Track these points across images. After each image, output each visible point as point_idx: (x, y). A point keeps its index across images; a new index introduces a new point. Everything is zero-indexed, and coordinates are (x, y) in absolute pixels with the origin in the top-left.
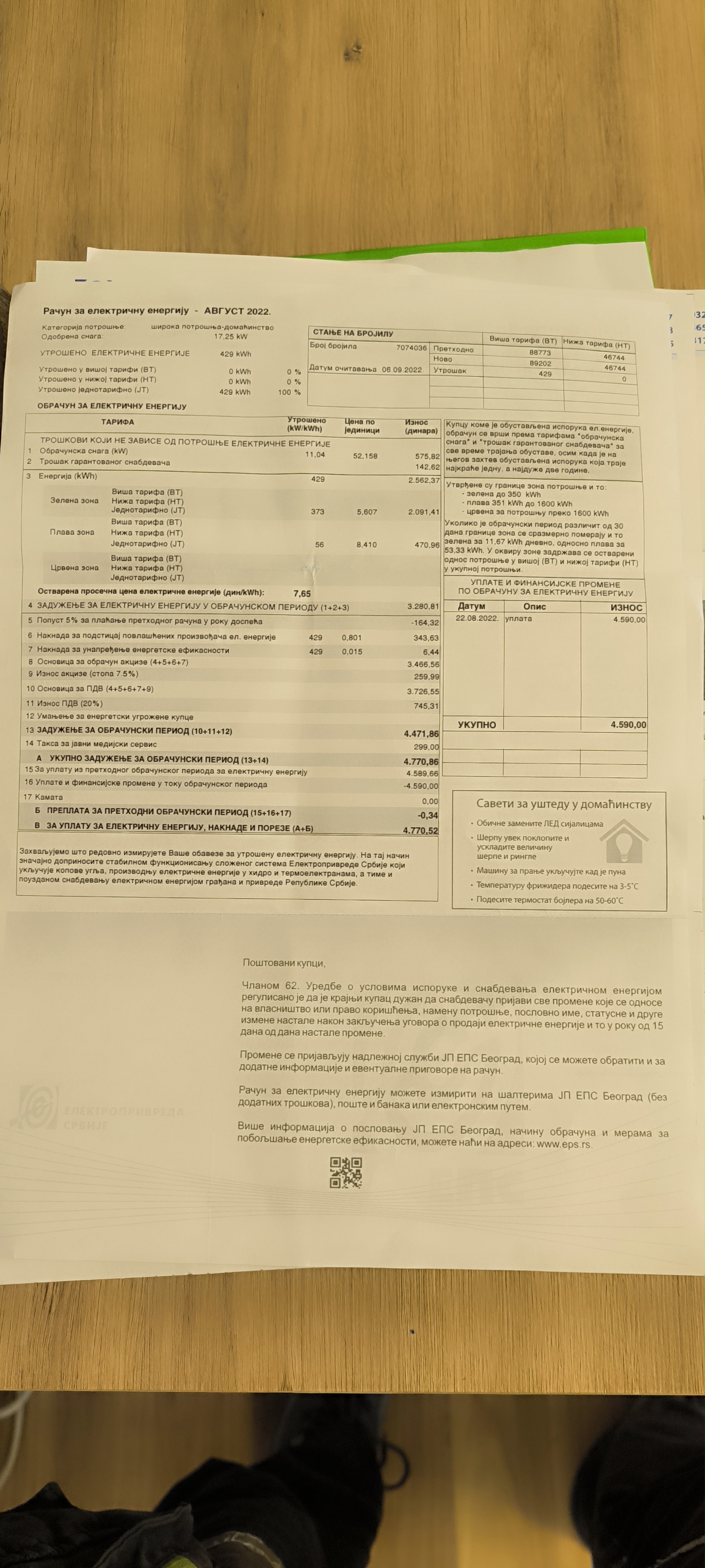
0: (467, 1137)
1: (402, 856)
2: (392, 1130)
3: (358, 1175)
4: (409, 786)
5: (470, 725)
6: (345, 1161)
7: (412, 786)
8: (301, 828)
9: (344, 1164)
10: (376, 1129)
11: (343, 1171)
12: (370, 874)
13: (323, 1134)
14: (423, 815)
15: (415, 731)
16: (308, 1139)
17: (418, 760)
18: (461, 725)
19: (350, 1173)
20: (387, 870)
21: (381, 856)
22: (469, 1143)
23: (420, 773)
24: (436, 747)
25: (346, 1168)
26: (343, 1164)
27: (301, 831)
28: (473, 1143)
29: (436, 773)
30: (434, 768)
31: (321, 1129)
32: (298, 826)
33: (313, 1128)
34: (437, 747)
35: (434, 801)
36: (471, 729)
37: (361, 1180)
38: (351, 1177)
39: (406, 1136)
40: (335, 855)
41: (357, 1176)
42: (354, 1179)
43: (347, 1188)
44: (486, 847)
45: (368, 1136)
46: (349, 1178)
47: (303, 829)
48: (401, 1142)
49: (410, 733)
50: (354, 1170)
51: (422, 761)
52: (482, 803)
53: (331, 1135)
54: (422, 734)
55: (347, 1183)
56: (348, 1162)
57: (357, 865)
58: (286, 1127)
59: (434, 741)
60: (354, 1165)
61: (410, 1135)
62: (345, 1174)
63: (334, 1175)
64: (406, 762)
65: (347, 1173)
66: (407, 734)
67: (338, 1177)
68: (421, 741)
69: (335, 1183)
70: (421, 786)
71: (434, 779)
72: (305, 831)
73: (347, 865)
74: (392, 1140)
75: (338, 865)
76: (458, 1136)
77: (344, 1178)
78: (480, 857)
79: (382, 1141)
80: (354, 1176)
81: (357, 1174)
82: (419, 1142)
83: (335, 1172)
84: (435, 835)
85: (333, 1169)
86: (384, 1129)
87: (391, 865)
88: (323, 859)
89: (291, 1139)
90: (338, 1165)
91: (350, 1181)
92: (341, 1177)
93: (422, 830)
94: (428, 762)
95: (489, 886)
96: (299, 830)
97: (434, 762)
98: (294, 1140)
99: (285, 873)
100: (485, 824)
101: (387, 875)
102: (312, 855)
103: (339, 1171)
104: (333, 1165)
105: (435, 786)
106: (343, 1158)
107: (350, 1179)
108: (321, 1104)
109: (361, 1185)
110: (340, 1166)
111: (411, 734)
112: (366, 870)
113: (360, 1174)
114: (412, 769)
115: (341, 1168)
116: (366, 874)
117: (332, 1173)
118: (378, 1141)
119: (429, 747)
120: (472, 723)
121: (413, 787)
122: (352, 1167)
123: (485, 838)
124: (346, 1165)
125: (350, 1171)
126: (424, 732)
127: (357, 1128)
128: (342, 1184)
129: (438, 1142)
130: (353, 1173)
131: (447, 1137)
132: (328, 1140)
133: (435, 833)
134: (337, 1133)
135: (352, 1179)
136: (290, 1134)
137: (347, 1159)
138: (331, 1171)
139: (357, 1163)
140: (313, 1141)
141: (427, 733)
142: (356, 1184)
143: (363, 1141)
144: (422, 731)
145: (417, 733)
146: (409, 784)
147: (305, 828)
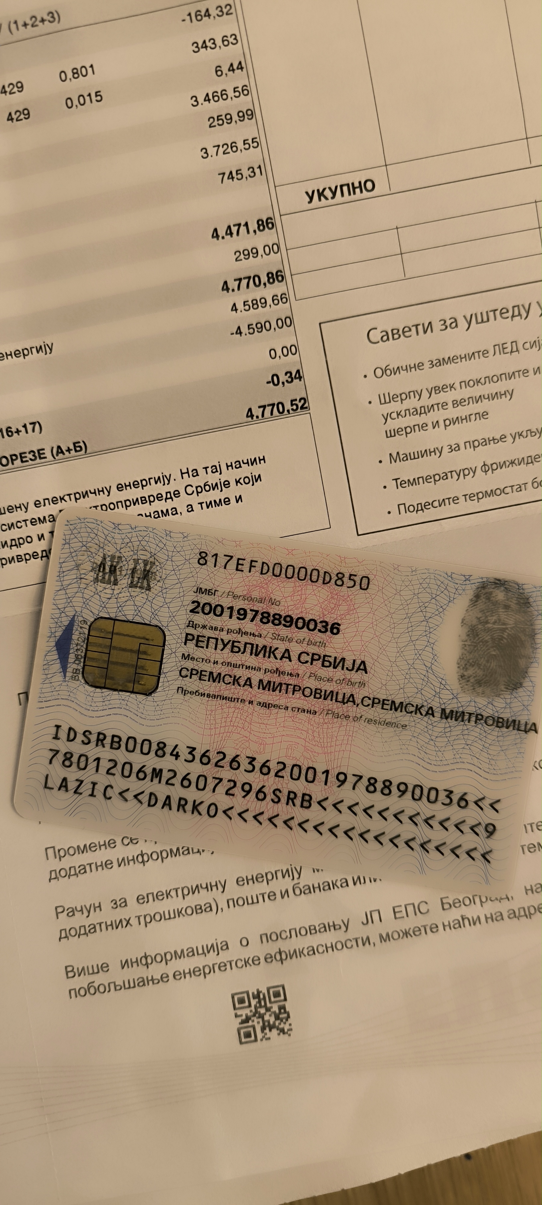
0: (455, 914)
1: (253, 462)
2: (326, 928)
3: (283, 1014)
4: (239, 331)
5: (328, 193)
6: (257, 996)
7: (244, 330)
8: (64, 449)
9: (257, 1000)
10: (298, 933)
11: (256, 1012)
12: (204, 505)
13: (212, 958)
14: (274, 380)
15: (229, 227)
16: (187, 971)
17: (246, 280)
18: (311, 198)
19: (268, 1014)
20: (232, 492)
21: (216, 469)
22: (459, 924)
23: (255, 304)
24: (273, 248)
25: (261, 1006)
26: (254, 1002)
27: (67, 453)
28: (466, 922)
29: (283, 298)
30: (278, 288)
31: (206, 951)
32: (59, 447)
33: (193, 952)
34: (275, 247)
35: (289, 350)
36: (330, 201)
37: (290, 1021)
38: (272, 1020)
39: (351, 934)
40: (136, 484)
41: (281, 1016)
42: (277, 1023)
43: (269, 1039)
44: (398, 414)
45: (288, 946)
46: (269, 1022)
47: (69, 450)
48: (344, 945)
49: (222, 232)
50: (275, 1008)
51: (254, 280)
52: (376, 336)
53: (224, 957)
54: (243, 229)
55: (267, 1030)
56: (261, 996)
57: (177, 494)
58: (146, 960)
59: (268, 237)
60: (273, 999)
61: (357, 931)
62: (262, 1016)
63: (243, 1022)
64: (226, 287)
65: (265, 1014)
66: (215, 234)
67: (250, 1023)
68: (244, 241)
69: (248, 1035)
70: (261, 327)
71: (282, 310)
72: (73, 452)
73: (159, 497)
74: (329, 945)
75: (143, 500)
76: (438, 916)
77: (261, 1024)
78: (390, 434)
79: (313, 951)
80: (277, 1017)
81: (280, 1013)
82: (375, 939)
83: (244, 1017)
84: (305, 411)
85: (239, 1012)
86: (311, 930)
87: (238, 482)
88: (116, 496)
89: (159, 978)
90: (247, 1004)
91: (271, 1028)
92: (255, 1023)
93: (278, 408)
94: (264, 279)
95: (414, 482)
96: (62, 452)
97: (275, 277)
98: (164, 978)
100: (388, 372)
101: (233, 501)
102: (95, 493)
103: (249, 1014)
104: (237, 1005)
105: (287, 322)
106: (253, 990)
107: (271, 1023)
108: (198, 910)
109: (291, 1030)
110: (250, 1006)
111: (224, 234)
112: (194, 500)
113: (285, 1012)
114: (239, 298)
115: (253, 1008)
116: (197, 507)
117: (239, 1020)
118: (305, 952)
119: (261, 251)
120: (330, 189)
121: (247, 331)
122: (270, 1002)
123: (393, 398)
124: (260, 1002)
125: (268, 1010)
126: (246, 224)
127: (266, 937)
128: (260, 1035)
129: (406, 934)
130: (275, 1013)
131: (420, 921)
132: (222, 967)
133: (302, 408)
134: (235, 953)
135: (274, 1023)
136: (156, 970)
137: (259, 992)
138: (236, 1016)
139: (277, 995)
140: (197, 973)
141: (253, 226)
142: (282, 1031)
143: (282, 957)
144: (243, 223)
145: (234, 229)
146: (239, 328)
147: (72, 447)
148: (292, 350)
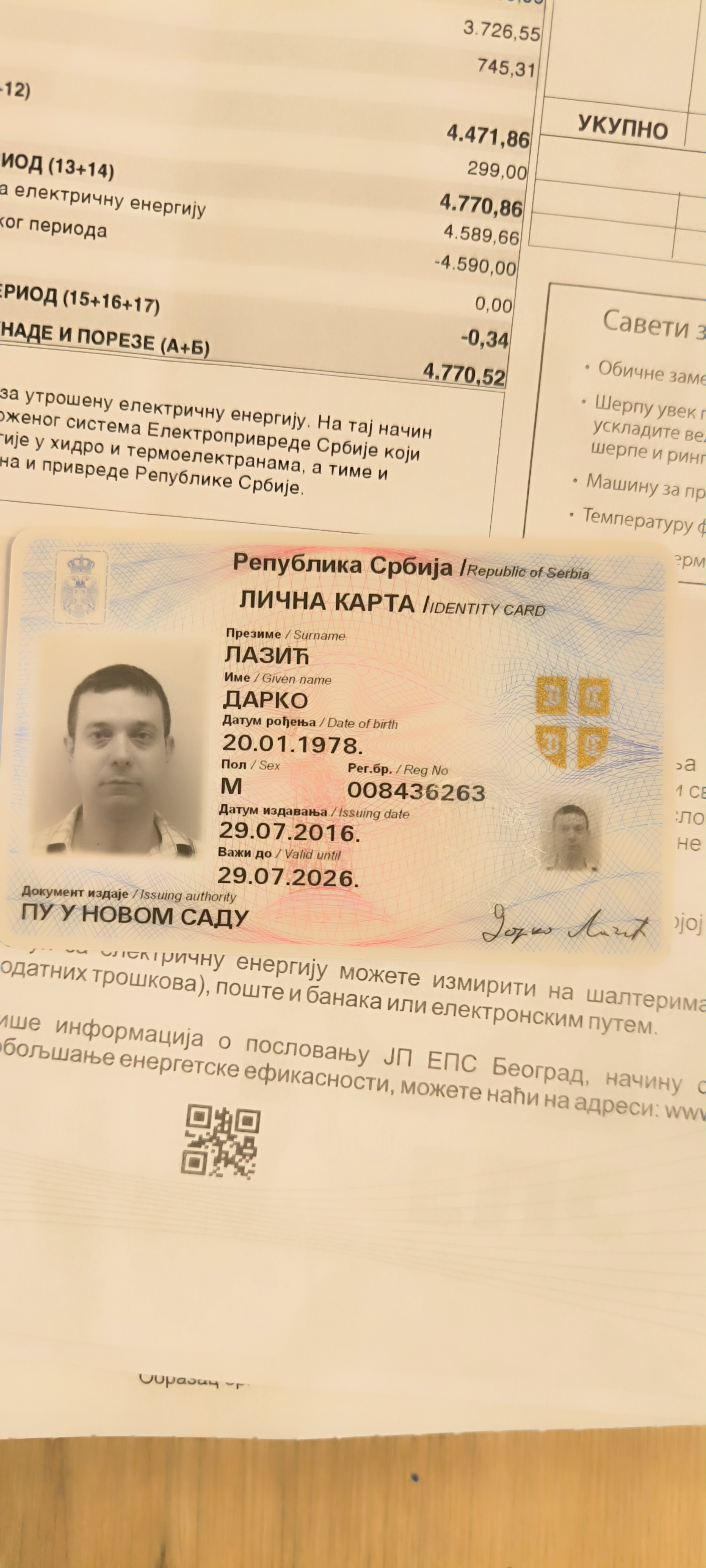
0: (507, 1083)
1: (415, 433)
2: (335, 1053)
3: (248, 1148)
4: (446, 261)
5: (607, 125)
6: (221, 1116)
7: (454, 261)
8: (180, 345)
9: (220, 1121)
10: (298, 1050)
11: (214, 1137)
12: (337, 470)
13: (176, 1051)
14: (473, 336)
15: (473, 129)
16: (140, 1058)
17: (474, 201)
18: (585, 125)
19: (229, 1143)
20: (376, 463)
21: (366, 428)
22: (508, 1097)
23: (477, 234)
24: (520, 172)
25: (222, 1131)
26: (215, 1123)
27: (181, 352)
28: (520, 1097)
29: (514, 237)
30: (510, 223)
31: (171, 1040)
32: (174, 341)
33: (154, 1036)
34: (522, 172)
35: (502, 305)
36: (607, 136)
37: (255, 1160)
38: (232, 1152)
39: (365, 1072)
40: (256, 417)
41: (245, 1151)
42: (238, 1158)
43: (221, 1176)
44: (615, 427)
45: (279, 1063)
46: (227, 1153)
47: (185, 348)
48: (353, 1082)
49: (461, 132)
50: (240, 1138)
51: (484, 204)
52: (615, 320)
53: (194, 1054)
54: (489, 136)
55: (222, 1164)
56: (227, 1118)
57: (306, 445)
58: (91, 1029)
59: (516, 156)
60: (241, 1126)
61: (374, 1068)
62: (220, 1144)
63: (193, 1144)
64: (446, 201)
65: (225, 1142)
66: (453, 132)
67: (202, 1149)
68: (486, 152)
69: (195, 1163)
70: (476, 265)
71: (508, 252)
72: (189, 352)
73: (282, 442)
74: (333, 1077)
75: (261, 440)
76: (484, 1079)
77: (216, 1154)
78: (597, 449)
79: (311, 1078)
80: (240, 1151)
81: (245, 1147)
82: (395, 1085)
83: (196, 1139)
84: (499, 389)
85: (192, 1131)
86: (317, 1051)
87: (387, 452)
88: (228, 424)
89: (102, 1057)
90: (205, 1123)
91: (229, 1161)
92: (209, 1151)
93: (467, 373)
94: (497, 206)
95: (610, 518)
96: (176, 348)
97: (511, 208)
98: (107, 1059)
99: (135, 451)
100: (617, 370)
101: (375, 474)
102: (202, 413)
103: (205, 1137)
104: (192, 1121)
105: (509, 268)
106: (218, 1107)
107: (230, 1156)
108: (178, 984)
109: (252, 1172)
110: (208, 1126)
111: (464, 136)
112: (326, 459)
113: (252, 1147)
114: (459, 220)
115: (211, 1131)
116: (326, 469)
117: (190, 1140)
118: (301, 1077)
119: (503, 171)
120: (611, 120)
121: (457, 265)
122: (237, 1129)
123: (613, 405)
124: (222, 1125)
125: (231, 1137)
126: (495, 132)
127: (255, 1044)
128: (210, 1167)
129: (438, 1090)
130: (238, 1144)
131: (460, 1079)
132: (187, 1066)
133: (497, 382)
134: (209, 1052)
135: (234, 1157)
136: (100, 1046)
137: (225, 1112)
138: (187, 1134)
139: (248, 1121)
140: (152, 1065)
141: (503, 137)
142: (241, 1170)
143: (268, 1074)
144: (491, 129)
145: (478, 134)
146: (448, 257)
147: (190, 345)
148: (505, 305)
